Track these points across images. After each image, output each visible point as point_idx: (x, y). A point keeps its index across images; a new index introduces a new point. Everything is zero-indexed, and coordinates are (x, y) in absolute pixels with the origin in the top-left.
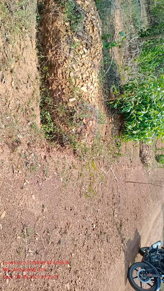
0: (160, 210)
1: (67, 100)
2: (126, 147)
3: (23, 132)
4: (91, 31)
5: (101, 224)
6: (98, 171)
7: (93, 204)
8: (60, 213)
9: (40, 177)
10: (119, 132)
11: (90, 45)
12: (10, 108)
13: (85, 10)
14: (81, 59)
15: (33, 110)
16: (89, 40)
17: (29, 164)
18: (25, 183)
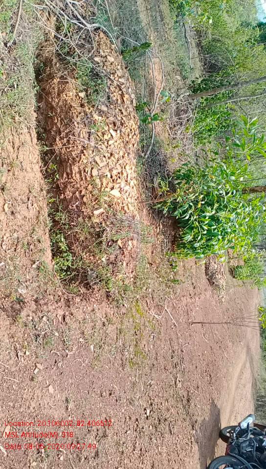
0: (245, 356)
1: (90, 213)
2: (184, 266)
3: (26, 282)
4: (119, 102)
5: (158, 405)
6: (146, 318)
7: (144, 375)
8: (93, 405)
9: (58, 353)
10: (172, 245)
11: (120, 123)
12: (4, 247)
13: (109, 71)
14: (107, 147)
15: (40, 242)
16: (118, 117)
17: (41, 336)
18: (37, 369)
